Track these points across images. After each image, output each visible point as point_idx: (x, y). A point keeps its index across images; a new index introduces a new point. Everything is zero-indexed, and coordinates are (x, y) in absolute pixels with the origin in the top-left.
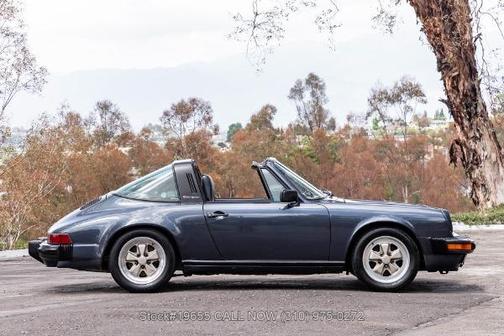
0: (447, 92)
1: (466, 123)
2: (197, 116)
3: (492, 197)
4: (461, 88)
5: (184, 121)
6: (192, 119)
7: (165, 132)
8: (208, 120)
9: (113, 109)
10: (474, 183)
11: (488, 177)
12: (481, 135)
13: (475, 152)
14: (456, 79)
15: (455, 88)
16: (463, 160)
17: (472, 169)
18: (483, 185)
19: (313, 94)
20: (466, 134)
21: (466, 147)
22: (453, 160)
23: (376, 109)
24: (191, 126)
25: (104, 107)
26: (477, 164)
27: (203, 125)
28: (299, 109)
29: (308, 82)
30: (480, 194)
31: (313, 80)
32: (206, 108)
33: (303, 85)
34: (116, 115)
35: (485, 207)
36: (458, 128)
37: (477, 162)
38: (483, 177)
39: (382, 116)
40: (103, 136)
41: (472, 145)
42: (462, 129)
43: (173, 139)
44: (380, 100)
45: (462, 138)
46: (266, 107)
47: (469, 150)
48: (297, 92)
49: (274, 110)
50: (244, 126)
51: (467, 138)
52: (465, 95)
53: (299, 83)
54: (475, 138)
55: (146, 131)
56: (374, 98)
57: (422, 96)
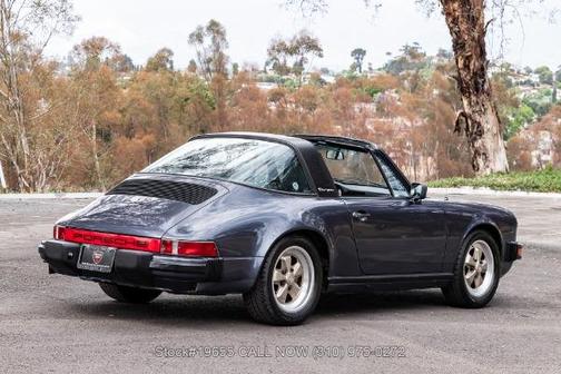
0: (458, 70)
1: (473, 98)
3: (491, 165)
4: (472, 67)
10: (477, 152)
11: (488, 147)
12: (485, 109)
13: (479, 124)
14: (468, 58)
15: (466, 67)
16: (467, 130)
17: (475, 139)
18: (484, 154)
19: (214, 39)
20: (472, 108)
21: (471, 119)
22: (458, 129)
26: (480, 135)
28: (199, 54)
29: (209, 28)
30: (480, 161)
31: (214, 27)
33: (205, 30)
37: (480, 133)
38: (484, 146)
41: (478, 118)
42: (470, 103)
44: (279, 51)
45: (469, 112)
46: (163, 50)
47: (474, 122)
48: (197, 37)
49: (170, 53)
51: (473, 111)
52: (475, 74)
53: (200, 29)
54: (480, 112)
56: (273, 49)
57: (320, 50)
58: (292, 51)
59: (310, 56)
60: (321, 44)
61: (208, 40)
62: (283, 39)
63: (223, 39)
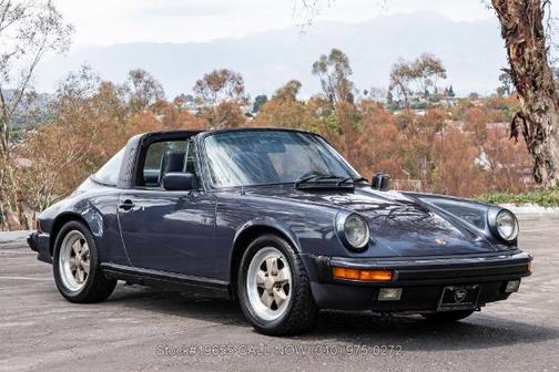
0: (511, 61)
1: (530, 94)
2: (229, 86)
4: (527, 57)
5: (217, 90)
6: (223, 89)
7: (198, 101)
8: (240, 90)
9: (146, 78)
10: (538, 159)
11: (552, 153)
12: (547, 108)
13: (539, 126)
14: (522, 46)
15: (520, 56)
16: (526, 134)
17: (535, 144)
18: (547, 162)
19: (337, 67)
20: (530, 107)
21: (529, 120)
22: (514, 134)
23: (398, 82)
24: (223, 96)
25: (138, 76)
26: (542, 139)
27: (235, 95)
28: (323, 82)
29: (332, 57)
30: (544, 171)
31: (337, 56)
32: (237, 80)
33: (328, 59)
34: (150, 84)
35: (548, 185)
36: (522, 100)
37: (541, 137)
38: (547, 153)
39: (403, 89)
40: (138, 105)
41: (537, 118)
42: (526, 100)
43: (206, 108)
44: (402, 75)
45: (526, 111)
46: (292, 82)
47: (533, 123)
48: (320, 67)
49: (299, 85)
50: (269, 98)
51: (531, 111)
53: (324, 58)
54: (540, 112)
55: (179, 100)
56: (396, 74)
57: (442, 71)
58: (415, 74)
59: (434, 78)
60: (444, 65)
61: (331, 69)
62: (405, 63)
63: (346, 66)
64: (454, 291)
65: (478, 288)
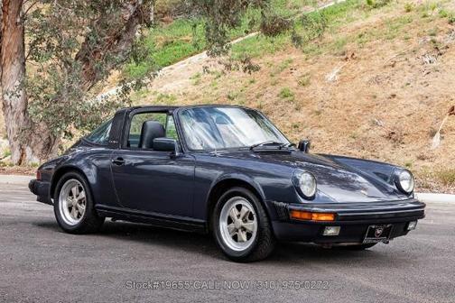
64: (375, 229)
65: (390, 227)
